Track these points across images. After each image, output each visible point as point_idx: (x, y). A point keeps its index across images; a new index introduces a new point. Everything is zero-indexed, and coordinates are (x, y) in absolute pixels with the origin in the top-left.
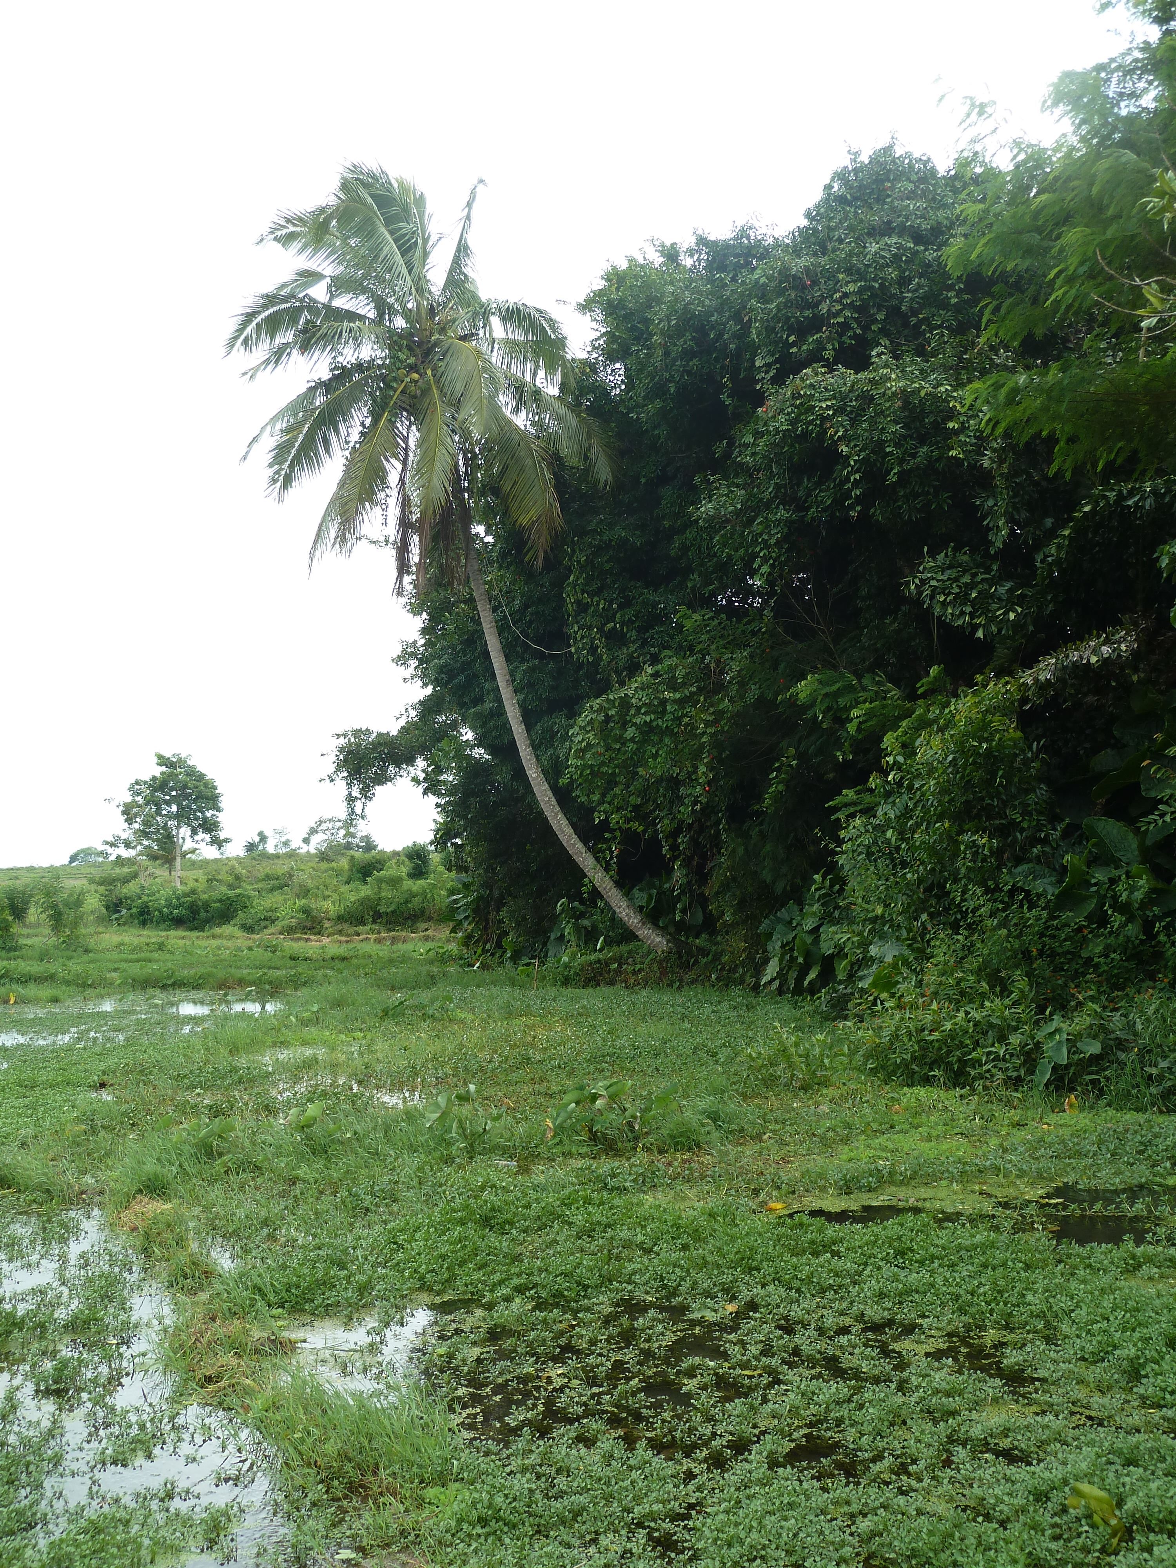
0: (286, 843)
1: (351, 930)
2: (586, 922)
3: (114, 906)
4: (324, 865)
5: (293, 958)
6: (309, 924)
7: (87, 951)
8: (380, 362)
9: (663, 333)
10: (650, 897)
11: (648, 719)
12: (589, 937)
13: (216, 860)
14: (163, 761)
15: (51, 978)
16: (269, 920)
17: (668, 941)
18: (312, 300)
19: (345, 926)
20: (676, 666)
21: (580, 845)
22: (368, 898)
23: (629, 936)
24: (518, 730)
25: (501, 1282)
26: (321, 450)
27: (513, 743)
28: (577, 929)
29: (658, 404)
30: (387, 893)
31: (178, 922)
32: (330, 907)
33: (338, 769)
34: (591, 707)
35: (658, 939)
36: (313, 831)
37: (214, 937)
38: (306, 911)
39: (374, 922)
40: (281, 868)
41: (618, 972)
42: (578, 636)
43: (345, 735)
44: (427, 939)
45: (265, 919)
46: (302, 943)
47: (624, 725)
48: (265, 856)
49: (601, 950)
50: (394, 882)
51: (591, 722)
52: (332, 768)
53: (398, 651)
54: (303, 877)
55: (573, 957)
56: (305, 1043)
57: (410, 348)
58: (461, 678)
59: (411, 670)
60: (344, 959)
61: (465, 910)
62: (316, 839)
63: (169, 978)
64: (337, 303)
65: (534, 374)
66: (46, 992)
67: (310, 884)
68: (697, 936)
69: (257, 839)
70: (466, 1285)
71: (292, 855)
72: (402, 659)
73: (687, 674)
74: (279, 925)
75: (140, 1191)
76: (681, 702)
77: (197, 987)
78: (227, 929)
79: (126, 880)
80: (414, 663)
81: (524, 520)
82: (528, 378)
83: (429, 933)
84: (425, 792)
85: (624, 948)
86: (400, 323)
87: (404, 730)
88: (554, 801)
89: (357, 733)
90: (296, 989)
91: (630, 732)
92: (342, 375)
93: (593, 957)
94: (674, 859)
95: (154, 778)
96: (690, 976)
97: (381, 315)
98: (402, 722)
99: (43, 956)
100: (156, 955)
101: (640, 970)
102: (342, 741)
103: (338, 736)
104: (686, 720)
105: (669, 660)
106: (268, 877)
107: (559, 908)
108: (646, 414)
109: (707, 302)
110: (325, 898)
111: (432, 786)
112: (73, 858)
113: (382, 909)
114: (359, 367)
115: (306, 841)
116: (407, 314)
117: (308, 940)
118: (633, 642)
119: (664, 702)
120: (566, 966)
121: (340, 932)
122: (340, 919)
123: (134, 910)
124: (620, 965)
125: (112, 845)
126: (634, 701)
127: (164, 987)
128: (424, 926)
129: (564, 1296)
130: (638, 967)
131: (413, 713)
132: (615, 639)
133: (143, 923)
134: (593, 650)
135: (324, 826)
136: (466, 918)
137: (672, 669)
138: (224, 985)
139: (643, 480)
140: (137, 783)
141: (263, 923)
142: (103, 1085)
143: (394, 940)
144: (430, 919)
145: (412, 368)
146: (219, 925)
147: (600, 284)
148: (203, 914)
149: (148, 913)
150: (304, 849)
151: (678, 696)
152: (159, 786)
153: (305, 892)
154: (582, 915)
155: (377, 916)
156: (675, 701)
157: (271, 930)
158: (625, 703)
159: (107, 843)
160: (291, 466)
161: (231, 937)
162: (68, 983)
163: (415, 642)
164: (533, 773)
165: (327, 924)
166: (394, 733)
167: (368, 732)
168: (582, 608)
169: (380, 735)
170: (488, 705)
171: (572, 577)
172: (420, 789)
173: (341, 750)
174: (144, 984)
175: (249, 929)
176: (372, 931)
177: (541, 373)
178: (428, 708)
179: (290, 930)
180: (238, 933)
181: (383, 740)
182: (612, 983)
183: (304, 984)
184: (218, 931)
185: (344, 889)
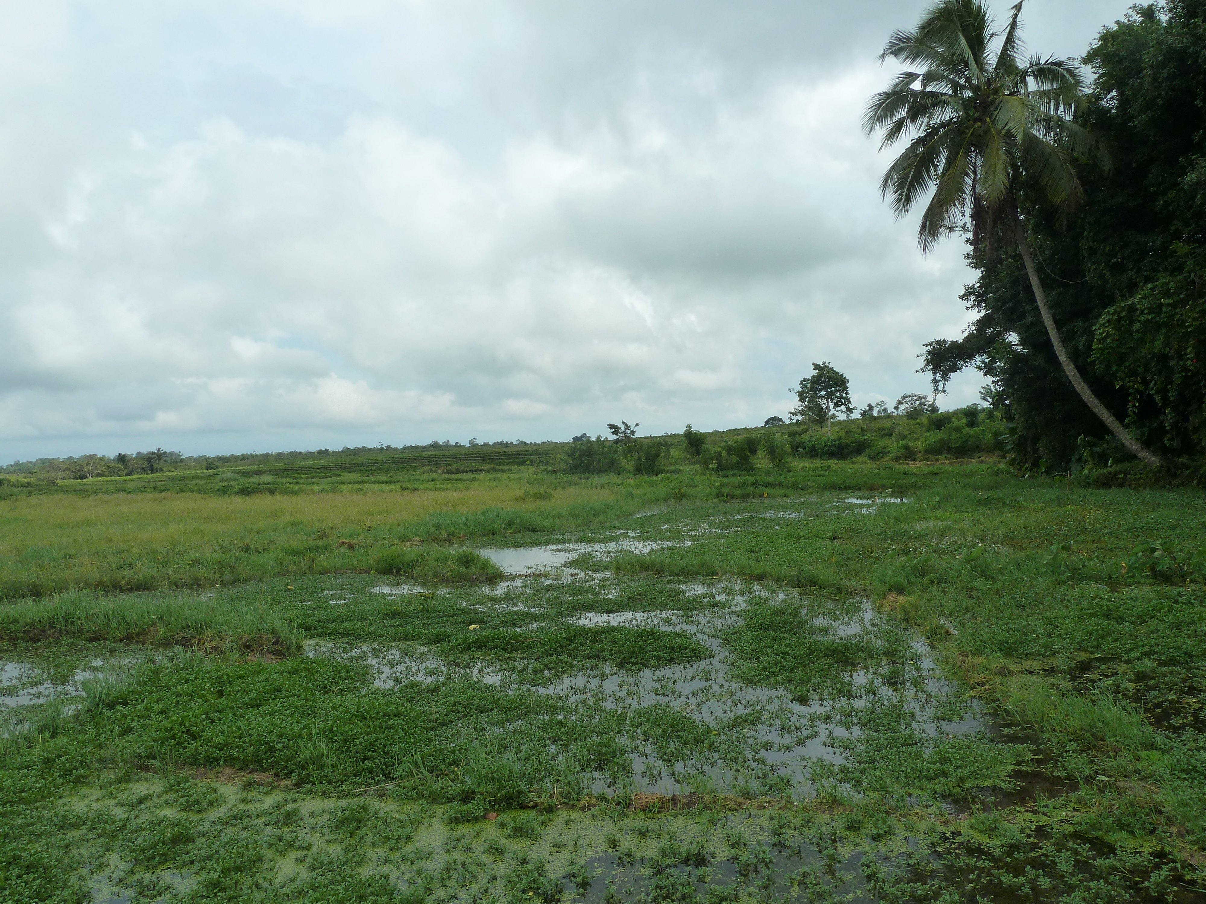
0: (885, 410)
1: (934, 458)
2: (1098, 449)
3: (795, 448)
4: (912, 422)
5: (905, 474)
6: (907, 455)
7: (789, 471)
8: (955, 120)
9: (1151, 67)
10: (1144, 433)
11: (1149, 317)
12: (1102, 459)
13: (845, 421)
14: (816, 367)
15: (779, 485)
16: (883, 453)
17: (1160, 460)
18: (913, 90)
19: (930, 456)
20: (1169, 282)
21: (1096, 402)
22: (943, 439)
23: (1131, 457)
24: (1052, 333)
25: (1132, 650)
26: (926, 177)
27: (1049, 340)
28: (1092, 454)
29: (1150, 114)
30: (955, 436)
31: (831, 455)
32: (920, 444)
33: (927, 365)
34: (1108, 312)
35: (1153, 459)
36: (900, 403)
37: (854, 463)
38: (906, 447)
39: (947, 453)
40: (887, 424)
41: (1125, 479)
42: (1091, 270)
43: (931, 344)
44: (982, 462)
45: (882, 453)
46: (905, 466)
47: (1131, 323)
48: (873, 418)
49: (1111, 466)
50: (958, 430)
51: (1109, 321)
52: (923, 365)
53: (963, 291)
54: (900, 428)
55: (1091, 470)
56: (937, 518)
57: (975, 107)
58: (1009, 305)
59: (971, 302)
60: (936, 474)
61: (1012, 444)
62: (902, 407)
63: (842, 484)
64: (928, 89)
65: (1057, 109)
66: (779, 491)
67: (905, 433)
68: (1179, 457)
69: (867, 408)
70: (1109, 650)
71: (889, 416)
72: (965, 296)
73: (1178, 287)
74: (891, 456)
75: (890, 590)
76: (1174, 305)
77: (859, 489)
78: (860, 459)
79: (801, 433)
80: (972, 298)
81: (1058, 200)
82: (1052, 112)
83: (983, 459)
84: (985, 375)
85: (1126, 465)
86: (968, 94)
87: (966, 339)
88: (1078, 375)
89: (938, 342)
90: (916, 490)
91: (1136, 326)
92: (933, 131)
93: (1106, 470)
94: (1165, 405)
95: (814, 377)
96: (1177, 481)
97: (955, 91)
98: (966, 334)
99: (767, 474)
100: (826, 473)
101: (1140, 478)
102: (929, 348)
103: (927, 345)
104: (1177, 317)
105: (1163, 279)
106: (879, 429)
107: (1079, 441)
108: (1140, 120)
109: (1185, 40)
110: (916, 440)
111: (989, 370)
112: (767, 423)
113: (952, 445)
114: (943, 125)
115: (896, 408)
116: (972, 87)
117: (908, 464)
118: (1131, 269)
119: (1160, 306)
120: (1088, 476)
121: (927, 459)
122: (927, 451)
123: (807, 449)
124: (1126, 475)
125: (794, 414)
126: (1138, 306)
127: (840, 489)
128: (978, 455)
129: (1177, 660)
130: (1138, 476)
131: (974, 328)
132: (1117, 269)
133: (813, 456)
134: (1102, 277)
135: (907, 400)
136: (1012, 449)
137: (1165, 284)
138: (872, 488)
139: (1134, 165)
140: (805, 380)
141: (881, 455)
142: (835, 538)
143: (962, 463)
144: (981, 451)
145: (977, 120)
146: (855, 457)
147: (1097, 43)
148: (846, 451)
149: (816, 451)
150: (896, 413)
151: (1171, 301)
152: (815, 380)
153: (903, 437)
154: (1095, 445)
155: (949, 450)
156: (1169, 305)
157: (886, 458)
158: (1132, 309)
159: (790, 413)
160: (909, 190)
161: (863, 463)
162: (789, 487)
163: (974, 285)
164: (1063, 358)
165: (919, 455)
166: (960, 341)
167: (945, 341)
168: (1093, 251)
169: (952, 342)
170: (1030, 319)
171: (1085, 233)
172: (982, 373)
173: (929, 353)
174: (831, 487)
175: (873, 458)
176: (946, 458)
177: (1061, 108)
178: (982, 324)
179: (897, 459)
180: (866, 460)
181: (954, 345)
182: (1121, 486)
183: (921, 487)
184: (855, 459)
185: (926, 434)
